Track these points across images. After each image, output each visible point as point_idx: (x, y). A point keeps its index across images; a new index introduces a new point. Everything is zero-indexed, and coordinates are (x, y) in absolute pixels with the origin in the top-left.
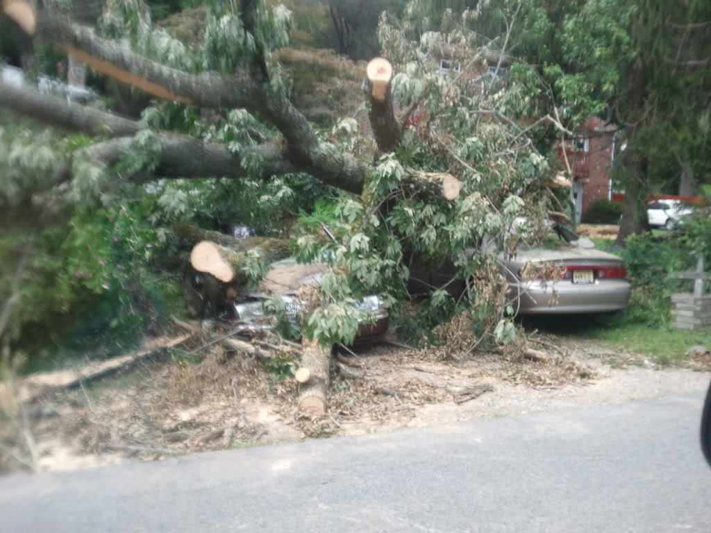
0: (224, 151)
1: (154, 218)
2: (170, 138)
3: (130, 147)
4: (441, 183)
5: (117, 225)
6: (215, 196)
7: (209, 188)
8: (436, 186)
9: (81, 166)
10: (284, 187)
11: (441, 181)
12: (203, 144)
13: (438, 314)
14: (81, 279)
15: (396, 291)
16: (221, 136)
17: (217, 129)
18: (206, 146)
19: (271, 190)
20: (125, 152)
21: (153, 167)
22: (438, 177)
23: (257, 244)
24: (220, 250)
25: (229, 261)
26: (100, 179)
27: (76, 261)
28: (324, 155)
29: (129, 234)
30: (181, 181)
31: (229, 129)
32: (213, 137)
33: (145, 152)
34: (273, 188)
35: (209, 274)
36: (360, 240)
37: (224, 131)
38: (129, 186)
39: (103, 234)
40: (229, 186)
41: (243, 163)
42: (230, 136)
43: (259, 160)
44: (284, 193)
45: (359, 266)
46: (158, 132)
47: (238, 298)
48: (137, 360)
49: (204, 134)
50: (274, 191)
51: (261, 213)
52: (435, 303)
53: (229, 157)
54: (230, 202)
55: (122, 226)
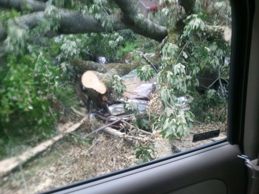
0: (93, 19)
1: (59, 58)
2: (65, 12)
3: (43, 17)
4: (223, 32)
5: (36, 65)
6: (89, 42)
7: (85, 38)
8: (219, 33)
9: (12, 29)
10: (120, 36)
11: (223, 30)
12: (82, 15)
13: (211, 102)
14: (15, 102)
15: (192, 92)
16: (91, 11)
17: (88, 8)
18: (84, 16)
19: (113, 38)
20: (41, 20)
21: (56, 28)
22: (220, 28)
23: (113, 67)
24: (98, 76)
25: (104, 81)
26: (24, 36)
27: (12, 89)
28: (140, 19)
29: (44, 71)
30: (71, 36)
31: (94, 7)
32: (86, 12)
33: (52, 19)
34: (114, 37)
35: (92, 89)
36: (180, 68)
37: (92, 8)
38: (44, 40)
39: (28, 71)
40: (96, 37)
41: (103, 25)
42: (95, 11)
43: (112, 22)
44: (119, 39)
45: (178, 82)
46: (58, 8)
47: (108, 101)
48: (55, 143)
49: (82, 11)
50: (114, 38)
51: (111, 50)
52: (209, 97)
53: (96, 22)
54: (97, 45)
55: (39, 65)
